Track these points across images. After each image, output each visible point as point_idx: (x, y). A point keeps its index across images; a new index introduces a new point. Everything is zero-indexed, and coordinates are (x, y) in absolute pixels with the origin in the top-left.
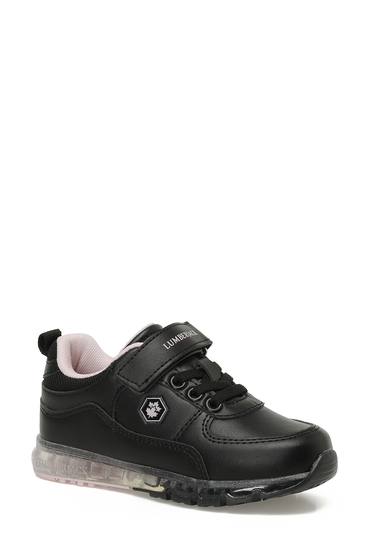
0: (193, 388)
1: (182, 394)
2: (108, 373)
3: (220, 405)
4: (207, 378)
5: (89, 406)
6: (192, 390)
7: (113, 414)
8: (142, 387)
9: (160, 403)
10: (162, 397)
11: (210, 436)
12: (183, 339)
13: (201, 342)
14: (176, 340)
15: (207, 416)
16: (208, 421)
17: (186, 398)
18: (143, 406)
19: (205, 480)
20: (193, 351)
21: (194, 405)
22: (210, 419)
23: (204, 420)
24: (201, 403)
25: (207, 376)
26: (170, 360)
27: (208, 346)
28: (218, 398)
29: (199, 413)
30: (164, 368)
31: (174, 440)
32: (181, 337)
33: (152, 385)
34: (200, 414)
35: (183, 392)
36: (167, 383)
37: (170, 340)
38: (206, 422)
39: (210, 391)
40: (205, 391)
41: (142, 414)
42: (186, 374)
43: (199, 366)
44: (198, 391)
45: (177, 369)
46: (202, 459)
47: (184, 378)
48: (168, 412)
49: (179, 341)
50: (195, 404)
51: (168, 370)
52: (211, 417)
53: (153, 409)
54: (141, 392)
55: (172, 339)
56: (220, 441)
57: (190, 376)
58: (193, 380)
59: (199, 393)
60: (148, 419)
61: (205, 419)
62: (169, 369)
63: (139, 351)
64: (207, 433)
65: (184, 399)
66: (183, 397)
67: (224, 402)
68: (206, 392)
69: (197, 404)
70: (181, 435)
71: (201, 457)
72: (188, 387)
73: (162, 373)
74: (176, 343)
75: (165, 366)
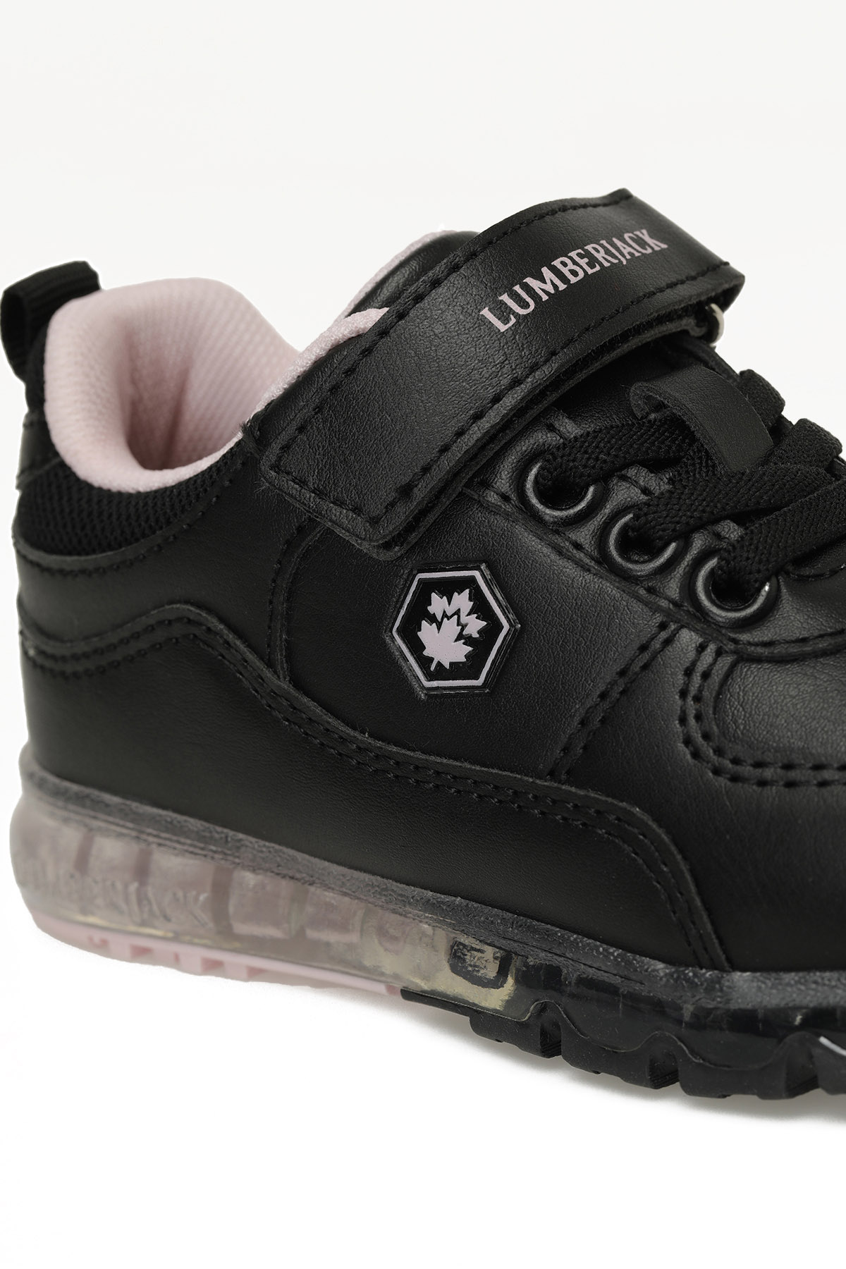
0: (631, 515)
1: (578, 546)
2: (243, 464)
3: (767, 588)
4: (700, 458)
5: (179, 619)
6: (626, 526)
7: (279, 657)
8: (391, 526)
9: (477, 596)
10: (488, 567)
11: (719, 752)
12: (581, 274)
13: (682, 282)
14: (545, 285)
15: (701, 648)
16: (706, 675)
17: (598, 562)
18: (402, 612)
19: (708, 969)
20: (638, 330)
21: (638, 598)
22: (715, 661)
23: (689, 672)
24: (673, 588)
25: (699, 451)
26: (516, 382)
27: (727, 297)
28: (751, 555)
29: (664, 635)
30: (486, 424)
31: (552, 774)
32: (574, 267)
33: (437, 512)
34: (668, 642)
35: (584, 535)
36: (505, 498)
37: (517, 288)
38: (697, 679)
39: (717, 521)
40: (687, 523)
41: (402, 652)
42: (597, 447)
43: (660, 407)
44: (654, 527)
45: (557, 425)
46: (684, 867)
47: (585, 466)
48: (515, 639)
49: (562, 287)
50: (642, 592)
51: (510, 434)
52: (719, 653)
53: (451, 627)
54: (387, 546)
55: (529, 280)
56: (768, 773)
57: (613, 452)
58: (632, 472)
59: (660, 538)
60: (431, 676)
61: (694, 663)
62: (518, 426)
63: (367, 352)
64: (706, 736)
65: (589, 570)
66: (587, 560)
67: (787, 573)
68: (696, 529)
69: (650, 590)
70: (585, 748)
71: (679, 857)
72: (608, 509)
73: (483, 448)
74: (545, 297)
75: (492, 413)
